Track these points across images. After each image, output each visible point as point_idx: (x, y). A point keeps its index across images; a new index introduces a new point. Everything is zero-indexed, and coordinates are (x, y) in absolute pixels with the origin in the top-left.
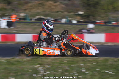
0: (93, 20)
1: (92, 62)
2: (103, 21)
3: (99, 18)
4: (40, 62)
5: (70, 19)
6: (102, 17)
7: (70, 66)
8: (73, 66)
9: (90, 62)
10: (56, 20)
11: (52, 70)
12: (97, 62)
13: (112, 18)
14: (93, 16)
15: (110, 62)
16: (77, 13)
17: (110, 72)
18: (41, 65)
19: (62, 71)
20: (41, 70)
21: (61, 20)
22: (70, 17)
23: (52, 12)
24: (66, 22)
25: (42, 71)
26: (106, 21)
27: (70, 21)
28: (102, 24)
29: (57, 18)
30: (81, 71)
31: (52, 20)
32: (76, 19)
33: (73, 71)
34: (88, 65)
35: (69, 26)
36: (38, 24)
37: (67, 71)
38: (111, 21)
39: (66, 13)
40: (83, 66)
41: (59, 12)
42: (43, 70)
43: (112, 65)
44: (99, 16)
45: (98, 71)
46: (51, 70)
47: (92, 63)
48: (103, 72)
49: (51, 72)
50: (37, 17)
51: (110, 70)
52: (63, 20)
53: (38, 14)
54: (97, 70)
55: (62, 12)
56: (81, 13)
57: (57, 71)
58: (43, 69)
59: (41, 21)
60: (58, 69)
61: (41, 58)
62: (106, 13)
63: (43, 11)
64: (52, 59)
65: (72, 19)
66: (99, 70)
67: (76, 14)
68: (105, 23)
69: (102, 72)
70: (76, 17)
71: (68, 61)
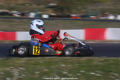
0: (68, 14)
2: (79, 15)
3: (75, 11)
5: (40, 13)
6: (79, 10)
10: (23, 14)
12: (79, 63)
15: (95, 63)
17: (96, 73)
19: (40, 73)
21: (29, 14)
25: (16, 74)
26: (83, 14)
28: (79, 18)
29: (24, 12)
30: (62, 73)
31: (19, 15)
32: (47, 13)
38: (90, 14)
40: (64, 67)
43: (97, 66)
47: (74, 64)
51: (96, 71)
54: (81, 71)
57: (34, 74)
59: (4, 15)
60: (35, 71)
65: (42, 12)
68: (83, 16)
70: (47, 10)
71: (45, 62)
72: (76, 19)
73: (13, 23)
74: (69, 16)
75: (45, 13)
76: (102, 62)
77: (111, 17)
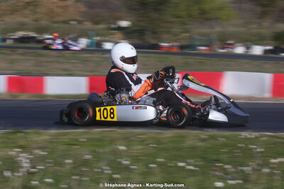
0: (153, 42)
1: (145, 143)
2: (175, 44)
3: (166, 36)
4: (22, 142)
5: (98, 38)
6: (175, 35)
7: (95, 151)
8: (101, 150)
9: (142, 141)
11: (51, 161)
12: (158, 142)
13: (197, 37)
14: (154, 33)
15: (189, 143)
16: (115, 24)
17: (188, 164)
18: (24, 148)
19: (74, 163)
20: (24, 160)
21: (76, 40)
22: (98, 35)
23: (55, 22)
24: (88, 46)
25: (26, 164)
26: (184, 43)
27: (99, 44)
28: (175, 50)
30: (120, 163)
32: (112, 40)
33: (101, 164)
34: (137, 148)
35: (97, 55)
36: (21, 51)
37: (85, 163)
38: (197, 43)
39: (88, 25)
40: (123, 151)
41: (72, 22)
42: (28, 161)
43: (193, 148)
44: (168, 33)
45: (160, 164)
46: (47, 161)
47: (148, 145)
48: (172, 165)
49: (48, 165)
50: (20, 34)
51: (188, 161)
52: (80, 42)
53: (22, 27)
54: (158, 160)
55: (80, 22)
56: (124, 24)
57: (61, 165)
58: (28, 158)
59: (28, 42)
60: (65, 159)
61: (25, 133)
62: (184, 24)
63: (33, 21)
64: (50, 136)
65: (103, 38)
66: (162, 162)
67: (113, 26)
68: (182, 47)
69: (169, 165)
70: (113, 34)
71: (89, 140)
72: (168, 52)
73: (44, 59)
74: (156, 47)
75: (107, 39)
76: (204, 140)
77: (240, 50)
